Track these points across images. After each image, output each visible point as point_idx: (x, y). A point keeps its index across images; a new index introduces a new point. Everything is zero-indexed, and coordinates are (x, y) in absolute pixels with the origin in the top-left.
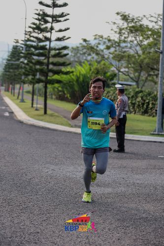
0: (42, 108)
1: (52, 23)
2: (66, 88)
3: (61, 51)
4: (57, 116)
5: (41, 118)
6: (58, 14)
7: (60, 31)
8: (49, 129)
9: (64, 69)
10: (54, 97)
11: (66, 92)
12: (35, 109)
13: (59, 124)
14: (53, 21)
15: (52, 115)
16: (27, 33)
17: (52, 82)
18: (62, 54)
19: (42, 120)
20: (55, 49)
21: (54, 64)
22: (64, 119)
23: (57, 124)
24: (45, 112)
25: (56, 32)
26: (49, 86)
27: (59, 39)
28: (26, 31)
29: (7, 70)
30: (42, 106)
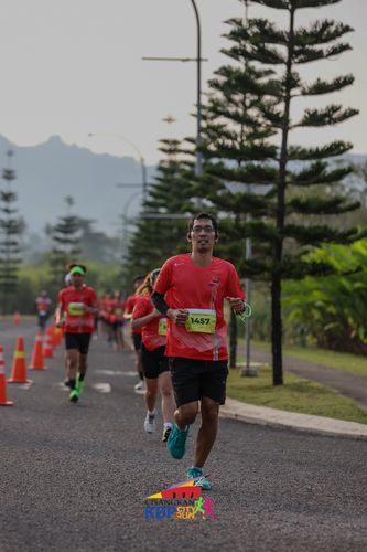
0: (264, 371)
1: (289, 65)
2: (353, 306)
3: (324, 160)
4: (321, 391)
5: (265, 396)
6: (309, 29)
7: (320, 89)
8: (289, 430)
9: (336, 223)
10: (309, 339)
11: (350, 321)
12: (240, 373)
13: (327, 415)
14: (292, 53)
15: (298, 388)
16: (203, 112)
17: (297, 271)
18: (328, 170)
19: (265, 404)
20: (303, 155)
21: (302, 207)
22: (342, 398)
23: (320, 414)
24: (278, 380)
25: (304, 93)
26: (286, 285)
27: (314, 120)
28: (200, 106)
29: (141, 250)
30: (268, 365)
